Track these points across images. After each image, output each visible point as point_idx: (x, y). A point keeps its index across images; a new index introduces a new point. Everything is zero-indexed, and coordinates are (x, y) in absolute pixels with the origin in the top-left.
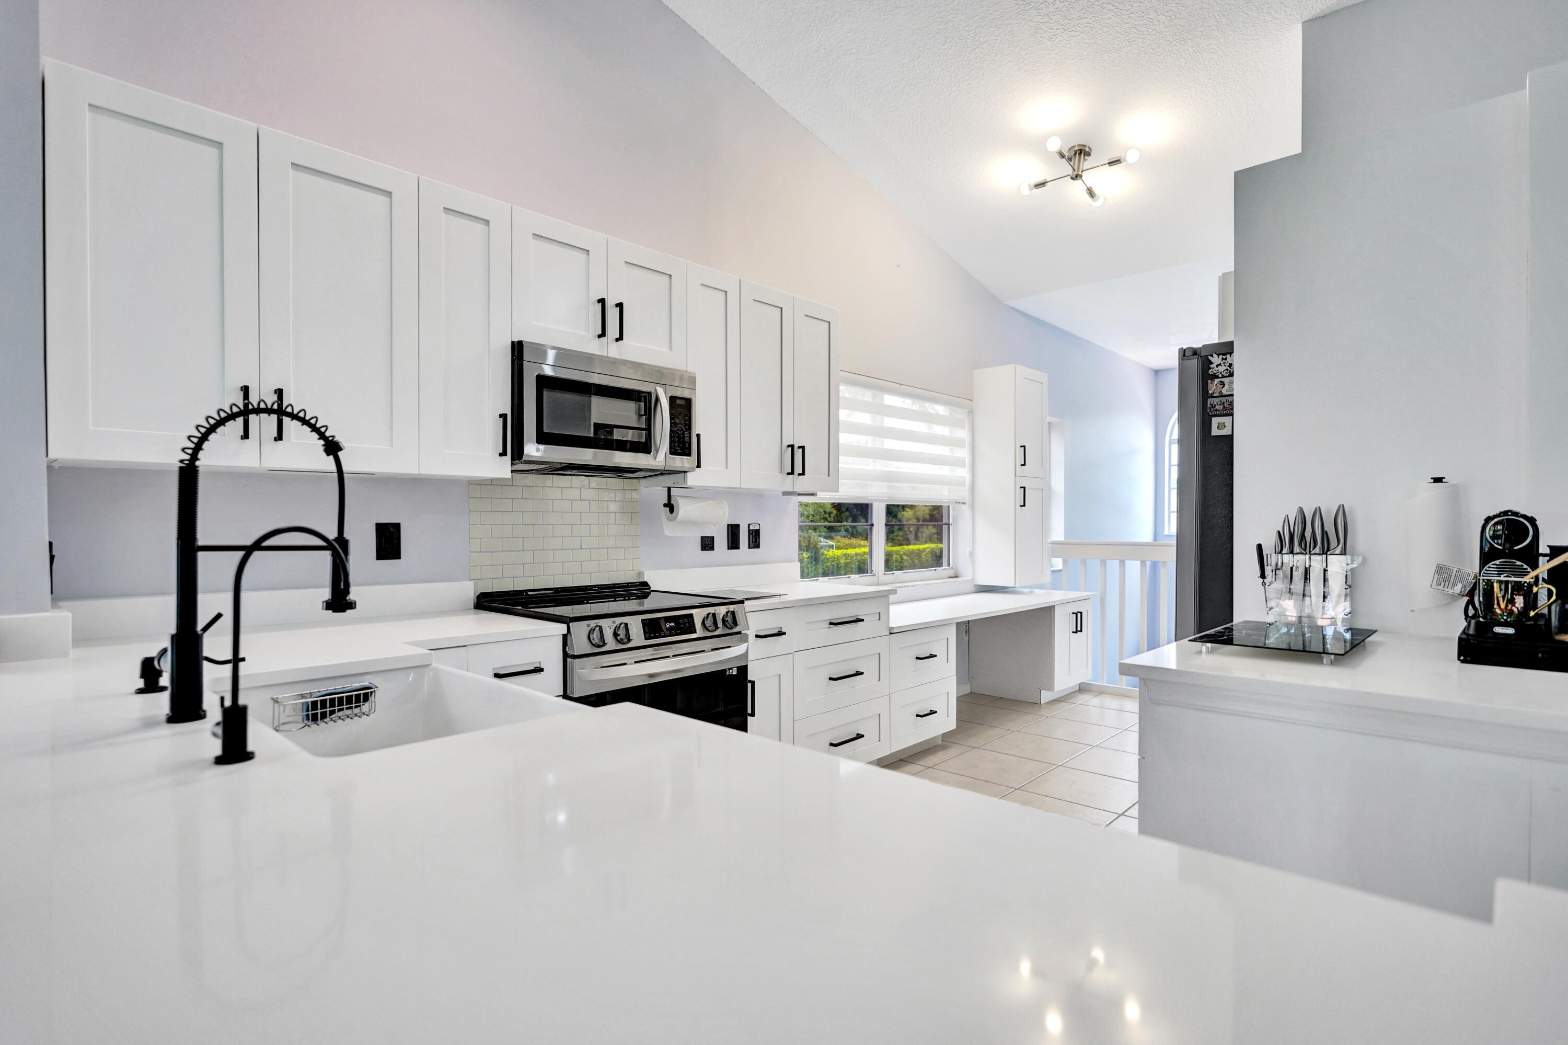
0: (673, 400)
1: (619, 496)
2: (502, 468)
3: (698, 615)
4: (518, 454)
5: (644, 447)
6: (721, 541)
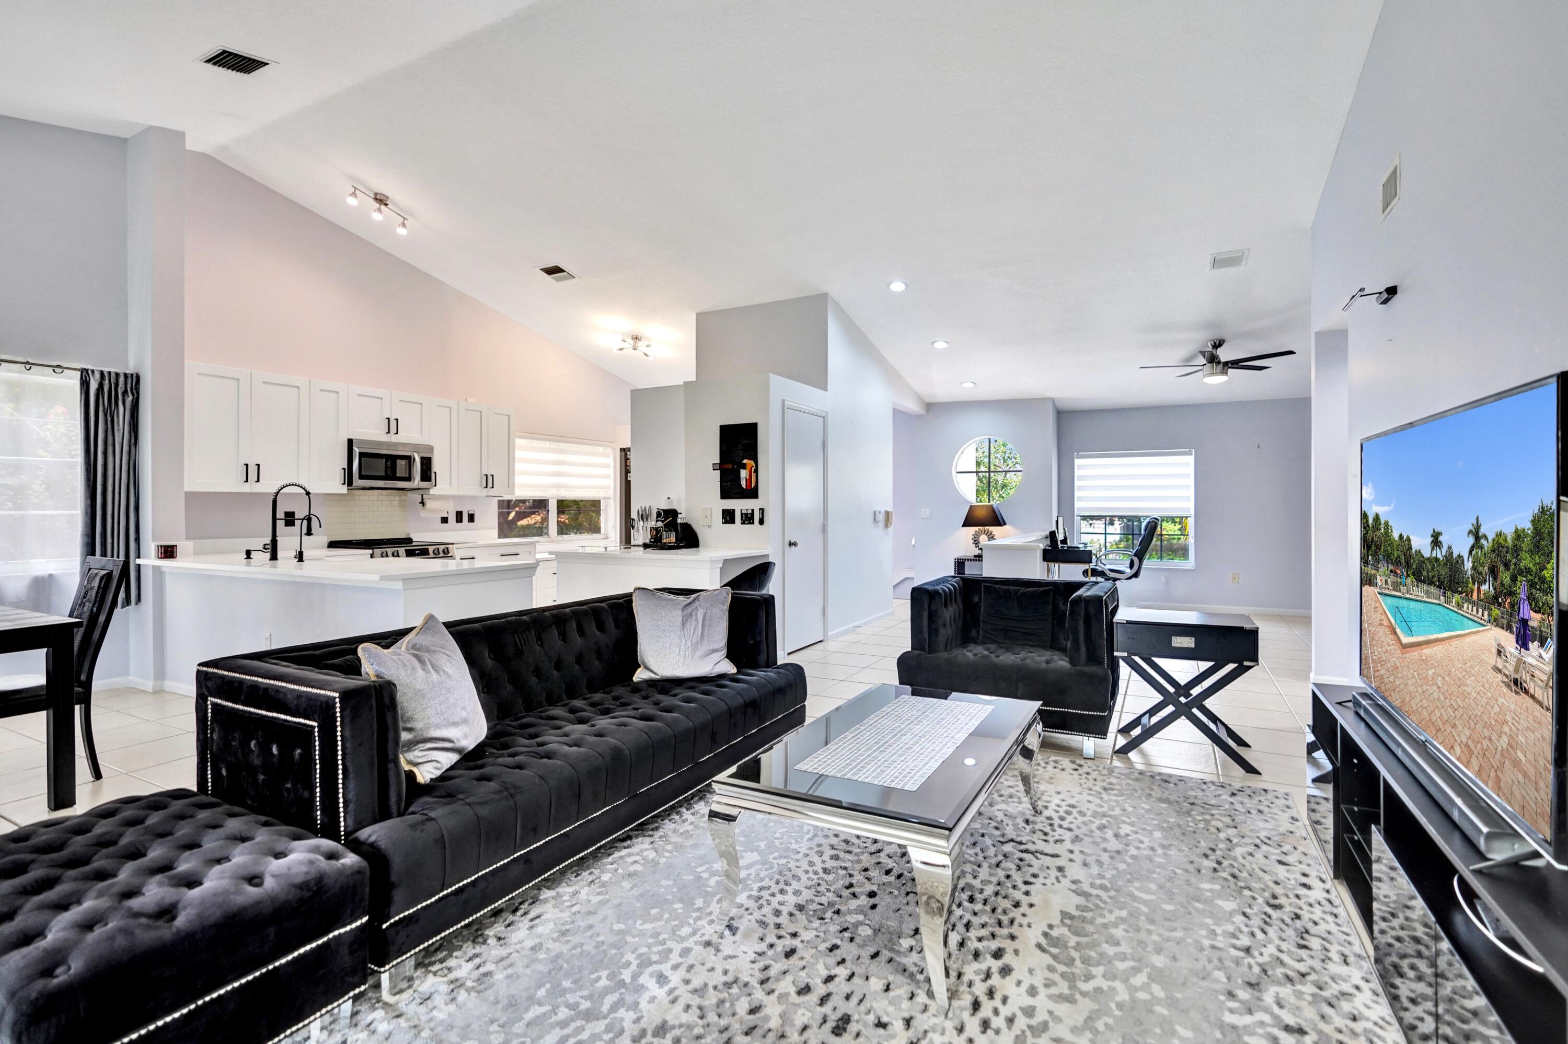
0: (422, 459)
1: (397, 498)
2: (344, 490)
3: (431, 549)
4: (350, 483)
5: (409, 479)
6: (452, 518)
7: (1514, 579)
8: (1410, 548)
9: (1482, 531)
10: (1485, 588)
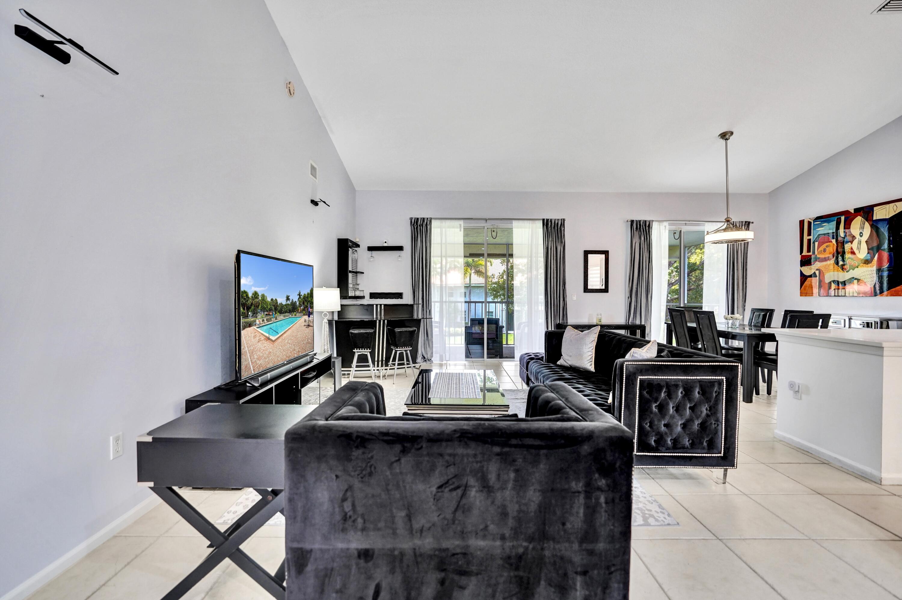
7: (307, 303)
8: (277, 303)
9: (301, 294)
10: (302, 308)
